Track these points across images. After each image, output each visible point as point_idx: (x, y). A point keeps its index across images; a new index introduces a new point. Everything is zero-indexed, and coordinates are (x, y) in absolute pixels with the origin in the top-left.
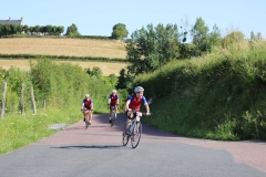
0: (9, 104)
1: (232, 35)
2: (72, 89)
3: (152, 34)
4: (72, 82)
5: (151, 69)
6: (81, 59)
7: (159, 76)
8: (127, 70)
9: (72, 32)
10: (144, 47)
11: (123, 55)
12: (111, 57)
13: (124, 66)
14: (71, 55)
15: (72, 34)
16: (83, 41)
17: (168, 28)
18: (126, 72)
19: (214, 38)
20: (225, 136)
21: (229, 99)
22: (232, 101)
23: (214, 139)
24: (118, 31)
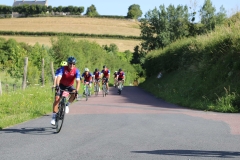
0: (31, 77)
1: (237, 15)
2: (90, 64)
3: (163, 14)
4: (89, 57)
5: (162, 45)
6: (100, 36)
7: (168, 53)
8: (140, 47)
9: (92, 12)
10: (156, 26)
11: (138, 33)
12: (126, 35)
13: (138, 43)
14: (90, 33)
15: (91, 14)
16: (101, 20)
17: (178, 9)
18: (140, 49)
19: (220, 19)
20: (225, 108)
21: (230, 74)
22: (232, 76)
23: (215, 111)
24: (133, 12)
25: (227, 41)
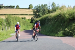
1: (63, 7)
3: (40, 7)
5: (40, 17)
6: (20, 15)
7: (42, 19)
8: (33, 17)
9: (17, 7)
10: (38, 11)
11: (32, 13)
12: (29, 14)
14: (17, 14)
16: (20, 10)
17: (44, 5)
18: (33, 18)
19: (58, 8)
20: (60, 35)
21: (61, 25)
22: (62, 25)
23: (57, 36)
24: (30, 7)
25: (60, 15)
